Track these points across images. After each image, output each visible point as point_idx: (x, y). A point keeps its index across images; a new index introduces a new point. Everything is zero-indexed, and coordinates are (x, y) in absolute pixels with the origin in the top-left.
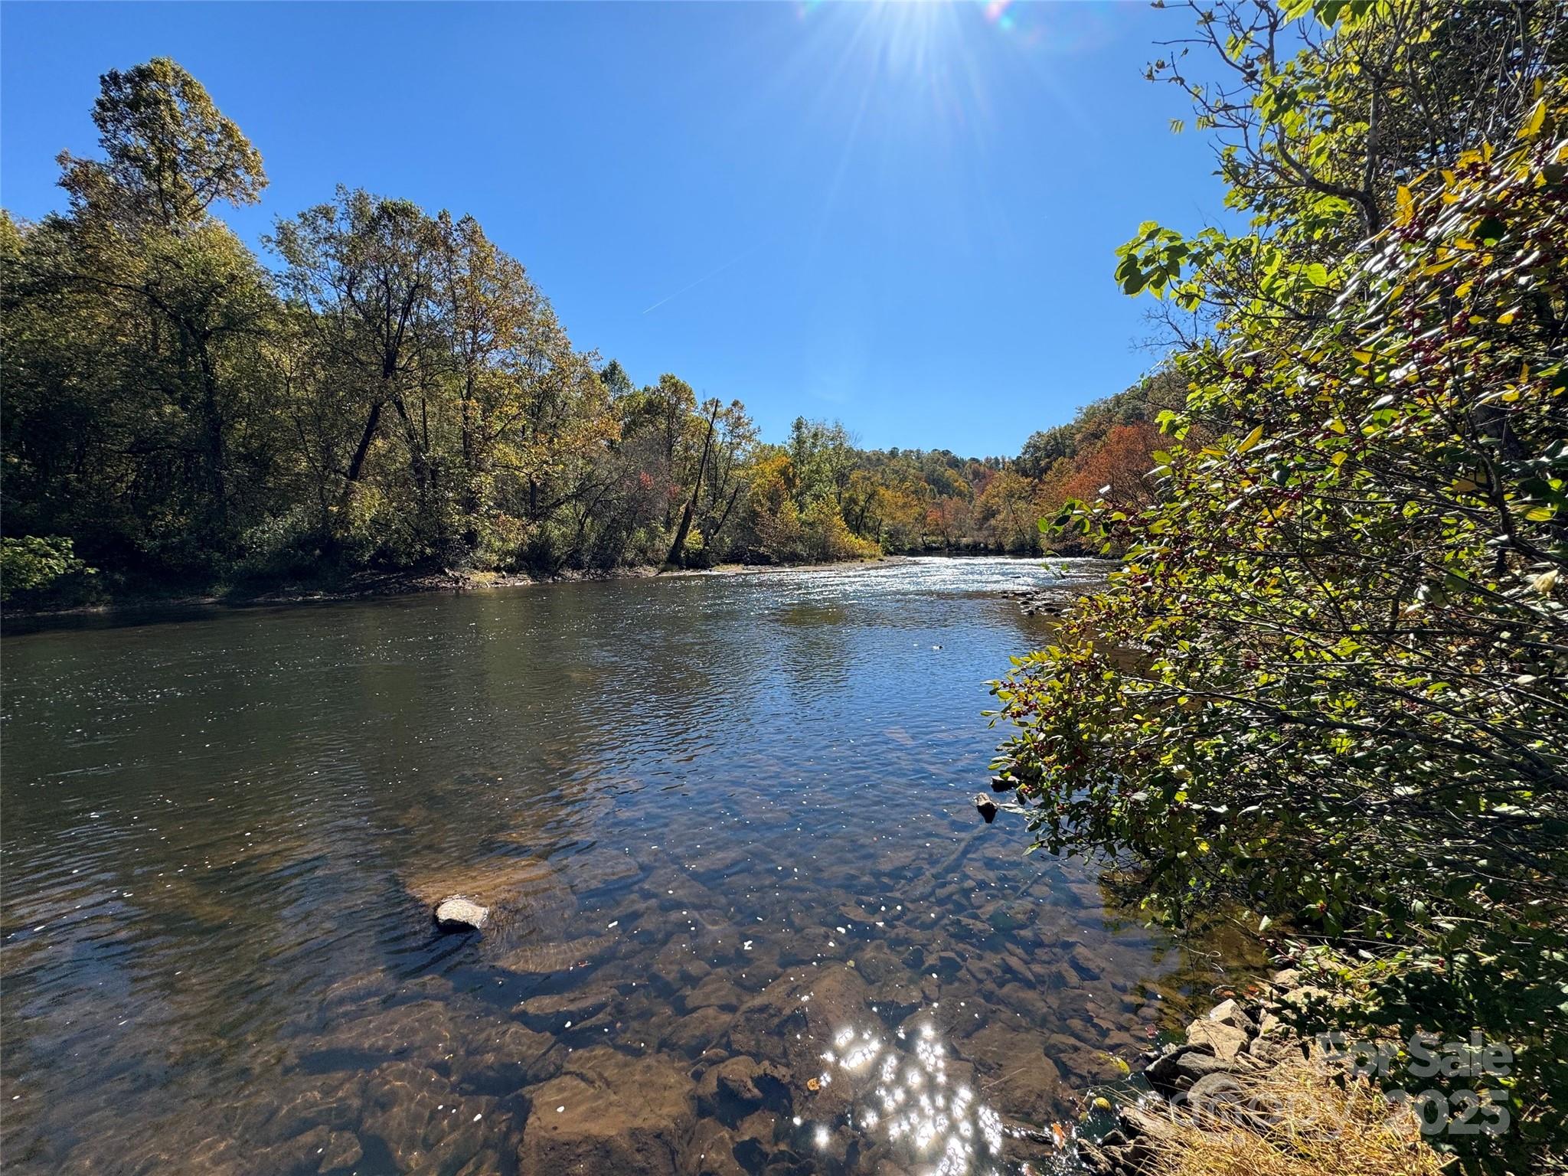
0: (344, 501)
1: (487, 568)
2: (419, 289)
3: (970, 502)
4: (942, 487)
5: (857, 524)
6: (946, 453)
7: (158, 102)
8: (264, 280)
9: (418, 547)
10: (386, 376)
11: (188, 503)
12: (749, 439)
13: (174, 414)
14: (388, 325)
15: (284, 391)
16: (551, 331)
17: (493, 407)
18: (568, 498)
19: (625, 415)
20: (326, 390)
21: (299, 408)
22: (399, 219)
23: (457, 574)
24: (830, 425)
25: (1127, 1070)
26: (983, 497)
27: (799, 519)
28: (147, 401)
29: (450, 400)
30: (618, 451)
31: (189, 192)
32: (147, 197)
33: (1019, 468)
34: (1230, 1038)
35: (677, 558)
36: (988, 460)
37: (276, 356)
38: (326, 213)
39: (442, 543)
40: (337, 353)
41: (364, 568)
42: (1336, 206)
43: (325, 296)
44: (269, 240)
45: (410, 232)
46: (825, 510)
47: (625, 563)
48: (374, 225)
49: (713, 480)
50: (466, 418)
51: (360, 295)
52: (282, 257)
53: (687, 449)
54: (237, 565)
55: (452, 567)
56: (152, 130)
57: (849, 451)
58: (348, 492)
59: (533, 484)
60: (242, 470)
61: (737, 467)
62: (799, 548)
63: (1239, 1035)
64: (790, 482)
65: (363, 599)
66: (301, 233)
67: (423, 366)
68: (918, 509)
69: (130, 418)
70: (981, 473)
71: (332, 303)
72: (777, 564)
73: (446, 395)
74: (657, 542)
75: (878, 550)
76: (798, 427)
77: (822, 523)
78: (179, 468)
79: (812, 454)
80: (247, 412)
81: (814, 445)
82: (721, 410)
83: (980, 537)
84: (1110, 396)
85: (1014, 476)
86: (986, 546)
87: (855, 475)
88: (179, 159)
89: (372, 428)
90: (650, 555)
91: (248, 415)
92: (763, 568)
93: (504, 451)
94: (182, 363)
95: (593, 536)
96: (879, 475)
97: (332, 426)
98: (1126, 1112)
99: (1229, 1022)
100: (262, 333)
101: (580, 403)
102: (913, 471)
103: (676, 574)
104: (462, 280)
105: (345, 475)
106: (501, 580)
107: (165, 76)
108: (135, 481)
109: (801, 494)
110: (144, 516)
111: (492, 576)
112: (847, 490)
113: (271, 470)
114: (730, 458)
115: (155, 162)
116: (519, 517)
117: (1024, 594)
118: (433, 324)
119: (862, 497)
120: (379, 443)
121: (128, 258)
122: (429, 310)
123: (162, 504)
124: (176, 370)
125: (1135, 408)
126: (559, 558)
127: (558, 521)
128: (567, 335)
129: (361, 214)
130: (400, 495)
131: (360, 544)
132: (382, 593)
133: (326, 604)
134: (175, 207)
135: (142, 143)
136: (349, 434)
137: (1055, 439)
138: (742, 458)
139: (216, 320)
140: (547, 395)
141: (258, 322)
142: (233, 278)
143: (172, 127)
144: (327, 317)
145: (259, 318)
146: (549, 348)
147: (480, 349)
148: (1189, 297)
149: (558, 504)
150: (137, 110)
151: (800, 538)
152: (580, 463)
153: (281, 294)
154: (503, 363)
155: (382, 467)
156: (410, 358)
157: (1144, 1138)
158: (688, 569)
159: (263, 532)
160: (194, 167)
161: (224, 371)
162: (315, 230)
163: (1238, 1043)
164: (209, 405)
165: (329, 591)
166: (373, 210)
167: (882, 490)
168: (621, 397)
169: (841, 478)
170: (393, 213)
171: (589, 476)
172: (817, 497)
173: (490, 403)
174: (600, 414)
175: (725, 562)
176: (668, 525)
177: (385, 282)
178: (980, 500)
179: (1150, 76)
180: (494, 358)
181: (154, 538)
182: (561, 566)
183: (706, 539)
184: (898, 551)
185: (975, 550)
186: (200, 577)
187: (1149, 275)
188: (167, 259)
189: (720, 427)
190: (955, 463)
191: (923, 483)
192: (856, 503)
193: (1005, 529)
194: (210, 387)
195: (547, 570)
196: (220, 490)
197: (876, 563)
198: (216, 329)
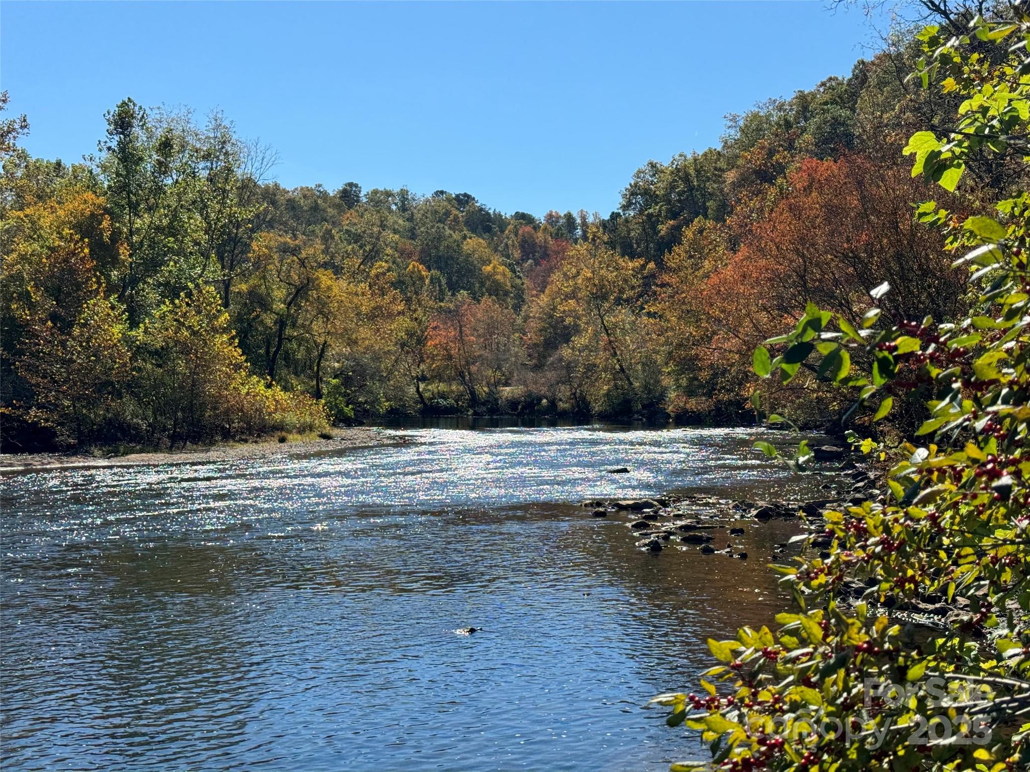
3: (517, 308)
4: (457, 273)
6: (464, 200)
26: (544, 299)
27: (127, 340)
33: (616, 236)
36: (551, 218)
46: (194, 321)
57: (247, 187)
62: (128, 409)
64: (104, 254)
68: (406, 322)
75: (319, 414)
76: (122, 123)
77: (185, 351)
79: (159, 190)
81: (162, 168)
84: (789, 96)
85: (605, 254)
86: (553, 403)
87: (262, 243)
96: (319, 246)
102: (391, 237)
109: (133, 282)
112: (244, 276)
119: (279, 293)
125: (836, 122)
137: (686, 179)
151: (133, 387)
167: (325, 278)
169: (229, 248)
172: (171, 290)
184: (363, 417)
190: (484, 223)
191: (414, 265)
192: (266, 307)
193: (591, 368)
197: (314, 443)
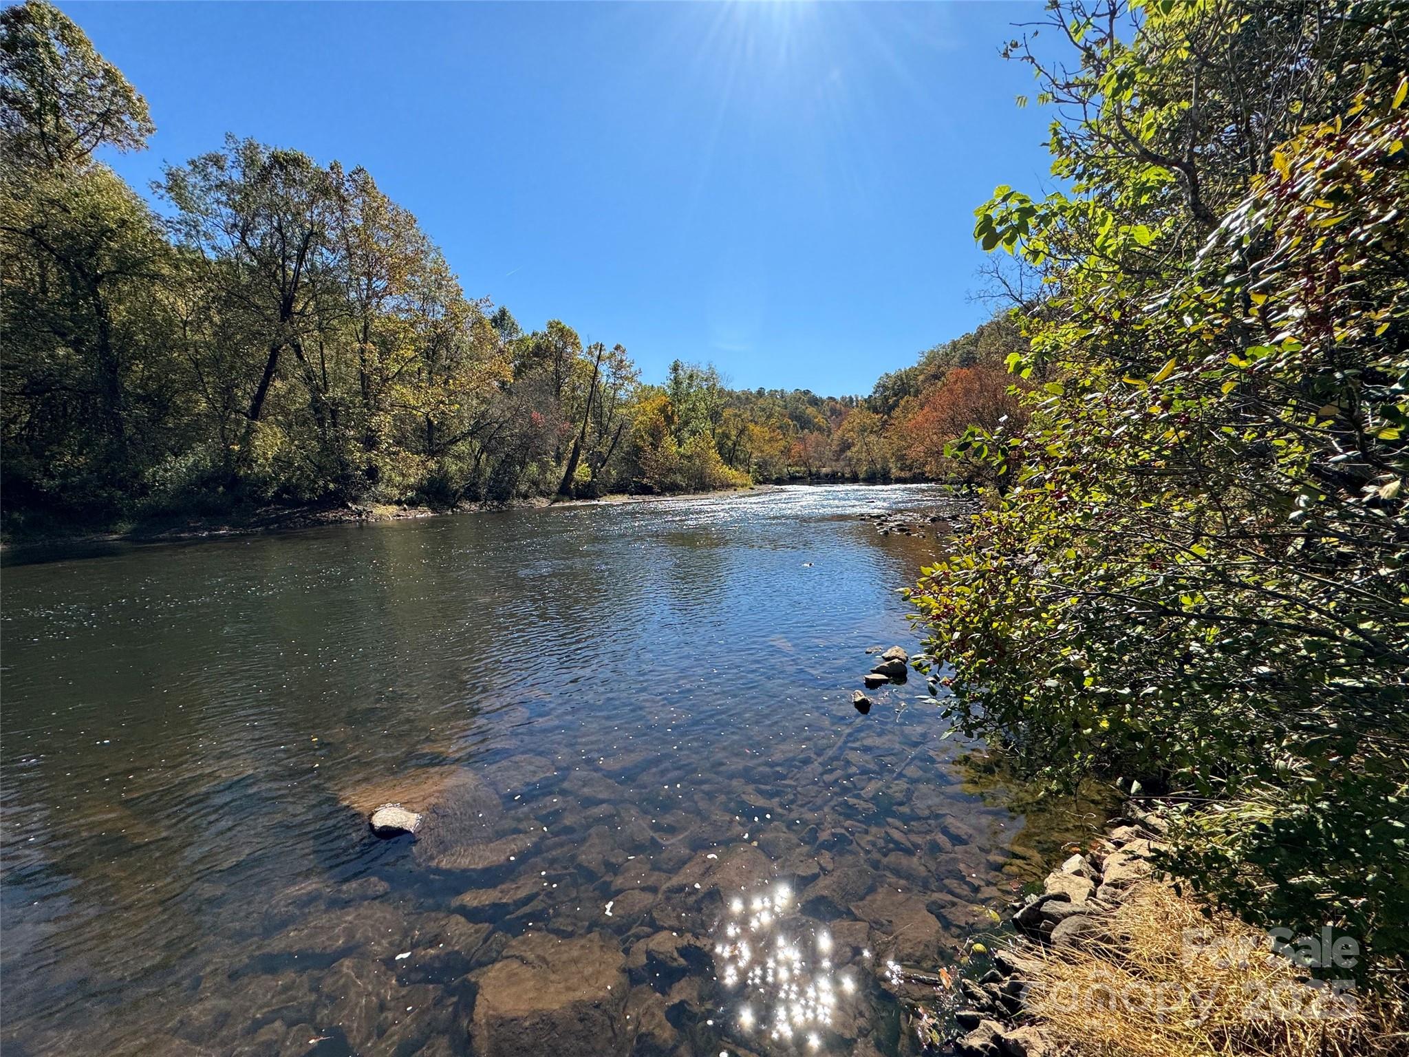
0: (246, 440)
1: (389, 502)
2: (312, 237)
3: (828, 436)
4: (804, 422)
5: (730, 458)
6: (807, 392)
7: (35, 44)
8: (156, 224)
9: (321, 483)
10: (283, 320)
11: (86, 443)
12: (631, 380)
13: (68, 357)
14: (284, 271)
15: (180, 333)
16: (443, 279)
17: (389, 350)
18: (464, 436)
19: (516, 356)
20: (223, 332)
21: (197, 351)
22: (290, 168)
23: (360, 508)
24: (704, 368)
25: (998, 918)
26: (840, 432)
27: (678, 453)
28: (38, 343)
29: (347, 344)
30: (510, 393)
31: (73, 135)
32: (28, 140)
33: (871, 405)
34: (1080, 886)
35: (566, 490)
36: (843, 398)
37: (172, 300)
38: (217, 161)
39: (344, 479)
40: (234, 297)
41: (268, 504)
42: (1159, 175)
43: (218, 243)
44: (159, 186)
45: (302, 182)
46: (702, 444)
47: (519, 495)
48: (265, 175)
49: (598, 417)
50: (364, 361)
51: (254, 242)
52: (173, 203)
53: (573, 390)
54: (140, 503)
55: (355, 501)
56: (31, 72)
57: (721, 391)
58: (250, 431)
59: (430, 422)
60: (141, 411)
61: (621, 405)
62: (679, 479)
63: (1087, 883)
64: (669, 420)
65: (269, 533)
66: (191, 180)
67: (319, 311)
68: (783, 443)
69: (21, 361)
70: (838, 410)
71: (225, 248)
72: (659, 494)
73: (343, 339)
74: (548, 475)
75: (749, 480)
76: (675, 369)
77: (699, 456)
78: (74, 409)
79: (689, 394)
80: (143, 354)
81: (690, 386)
82: (605, 353)
83: (838, 467)
84: (948, 342)
85: (866, 413)
86: (843, 475)
87: (727, 413)
88: (61, 103)
89: (271, 369)
90: (542, 487)
91: (145, 358)
92: (647, 498)
93: (401, 392)
94: (74, 306)
95: (489, 470)
96: (749, 413)
97: (232, 368)
98: (1002, 954)
99: (1079, 873)
100: (155, 277)
101: (473, 347)
102: (777, 409)
103: (567, 504)
104: (355, 229)
105: (246, 415)
106: (402, 513)
107: (42, 18)
108: (29, 422)
109: (680, 430)
110: (40, 456)
111: (394, 509)
112: (720, 426)
113: (171, 410)
114: (614, 398)
115: (35, 105)
116: (418, 453)
117: (878, 517)
118: (327, 271)
119: (734, 433)
120: (278, 384)
121: (11, 200)
122: (322, 257)
123: (59, 445)
124: (68, 312)
125: (969, 352)
126: (457, 491)
127: (455, 457)
128: (460, 283)
129: (252, 162)
130: (301, 434)
131: (265, 482)
132: (287, 527)
133: (231, 538)
134: (59, 151)
135: (21, 85)
136: (248, 376)
137: (901, 379)
138: (624, 397)
139: (108, 263)
140: (441, 339)
141: (152, 267)
142: (123, 223)
143: (52, 71)
144: (219, 263)
145: (153, 262)
146: (442, 295)
147: (376, 294)
148: (1035, 253)
149: (454, 441)
150: (14, 51)
151: (680, 470)
152: (474, 402)
153: (173, 240)
154: (398, 309)
155: (282, 408)
156: (307, 303)
157: (1018, 974)
158: (577, 499)
159: (166, 470)
160: (77, 112)
161: (119, 315)
162: (206, 177)
163: (1087, 890)
164: (104, 348)
165: (234, 526)
166: (264, 158)
167: (751, 426)
168: (510, 342)
169: (715, 415)
170: (284, 163)
171: (483, 415)
172: (693, 433)
173: (386, 346)
174: (491, 358)
175: (612, 493)
176: (558, 459)
177: (279, 229)
178: (836, 435)
179: (1006, 55)
180: (389, 303)
181: (53, 477)
182: (459, 499)
183: (594, 472)
184: (766, 481)
185: (833, 479)
186: (104, 515)
187: (1003, 233)
188: (52, 202)
189: (604, 369)
190: (815, 402)
191: (786, 420)
192: (729, 438)
193: (859, 460)
194: (105, 329)
195: (446, 503)
196: (120, 431)
197: (748, 491)
198: (108, 272)
